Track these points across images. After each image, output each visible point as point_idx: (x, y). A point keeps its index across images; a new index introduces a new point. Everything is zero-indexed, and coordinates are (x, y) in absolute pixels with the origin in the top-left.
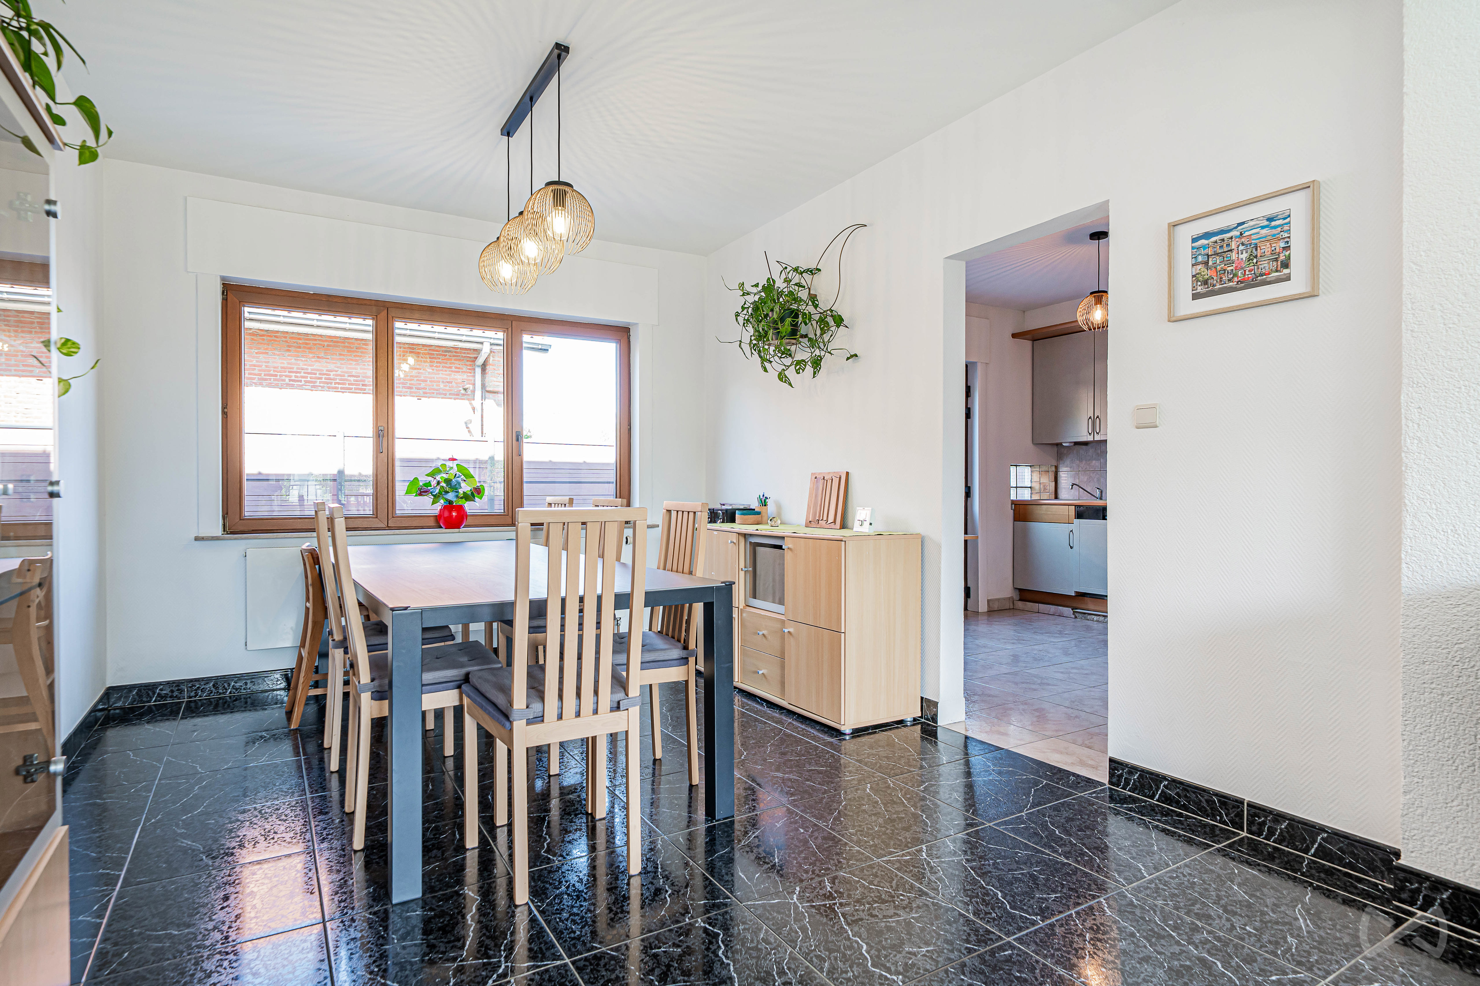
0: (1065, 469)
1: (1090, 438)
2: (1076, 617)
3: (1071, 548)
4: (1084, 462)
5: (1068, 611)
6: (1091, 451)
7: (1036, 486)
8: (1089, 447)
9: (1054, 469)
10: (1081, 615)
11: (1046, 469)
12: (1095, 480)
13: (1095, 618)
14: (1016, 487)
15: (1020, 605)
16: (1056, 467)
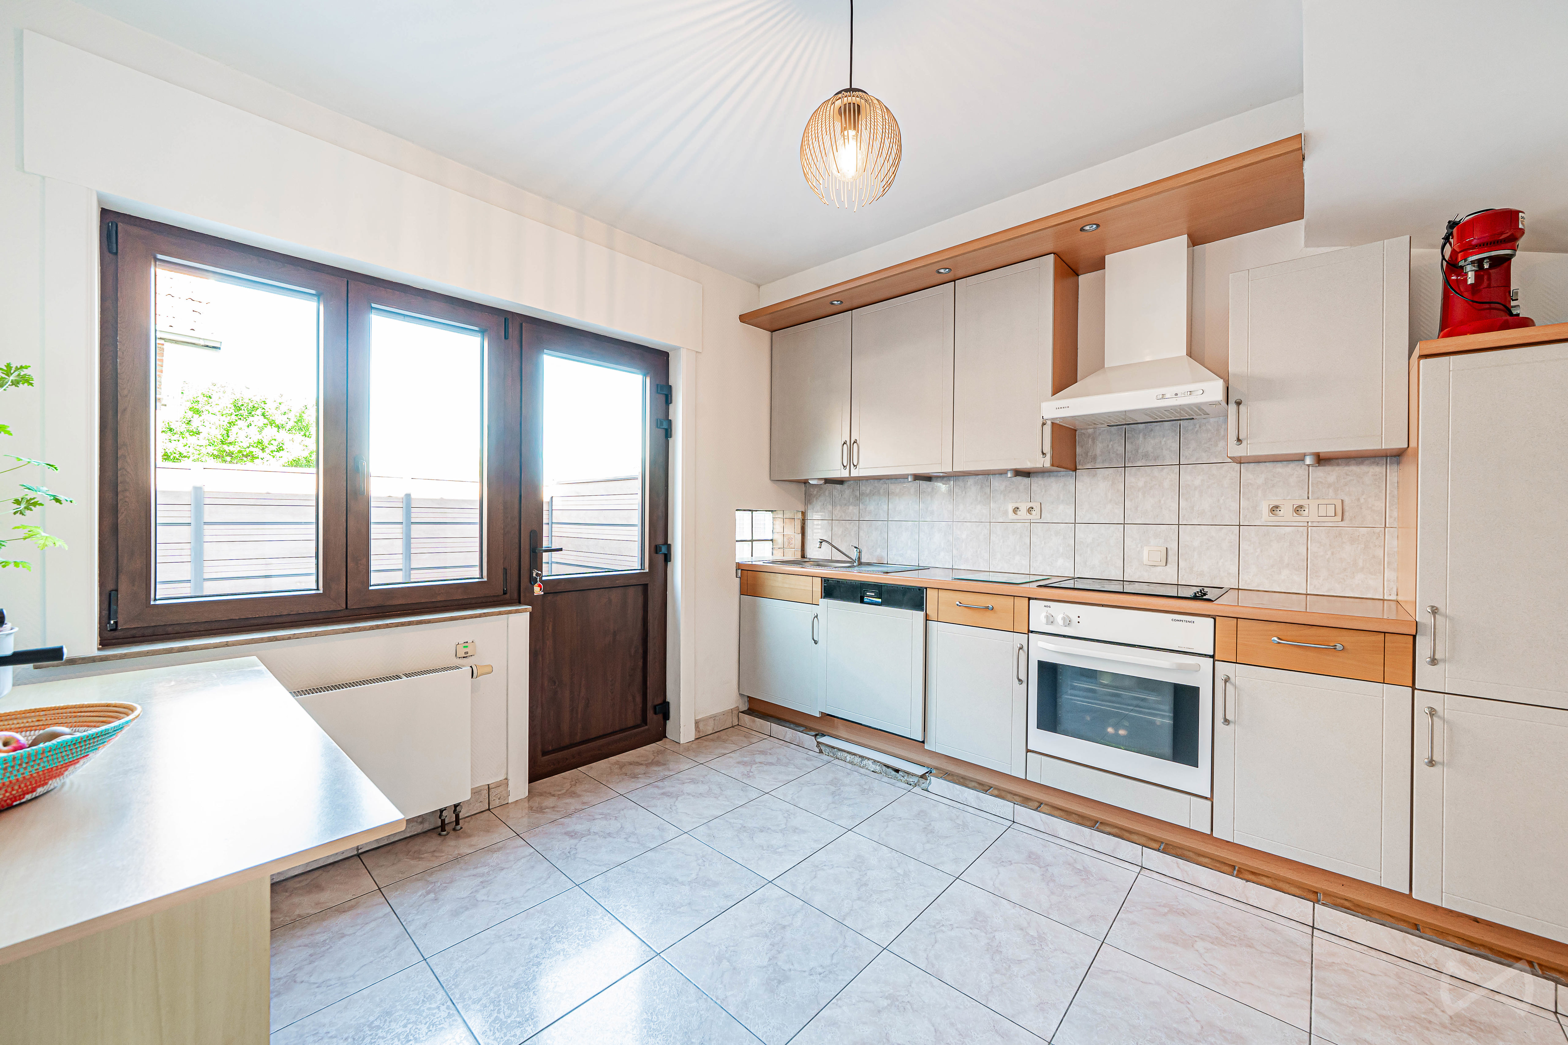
0: (816, 516)
1: (845, 474)
2: (821, 752)
3: (816, 642)
4: (838, 508)
5: (808, 740)
6: (846, 490)
7: (779, 538)
8: (846, 485)
9: (800, 516)
10: (828, 750)
11: (791, 516)
12: (853, 533)
13: (849, 758)
14: (752, 541)
15: (747, 718)
16: (804, 514)
